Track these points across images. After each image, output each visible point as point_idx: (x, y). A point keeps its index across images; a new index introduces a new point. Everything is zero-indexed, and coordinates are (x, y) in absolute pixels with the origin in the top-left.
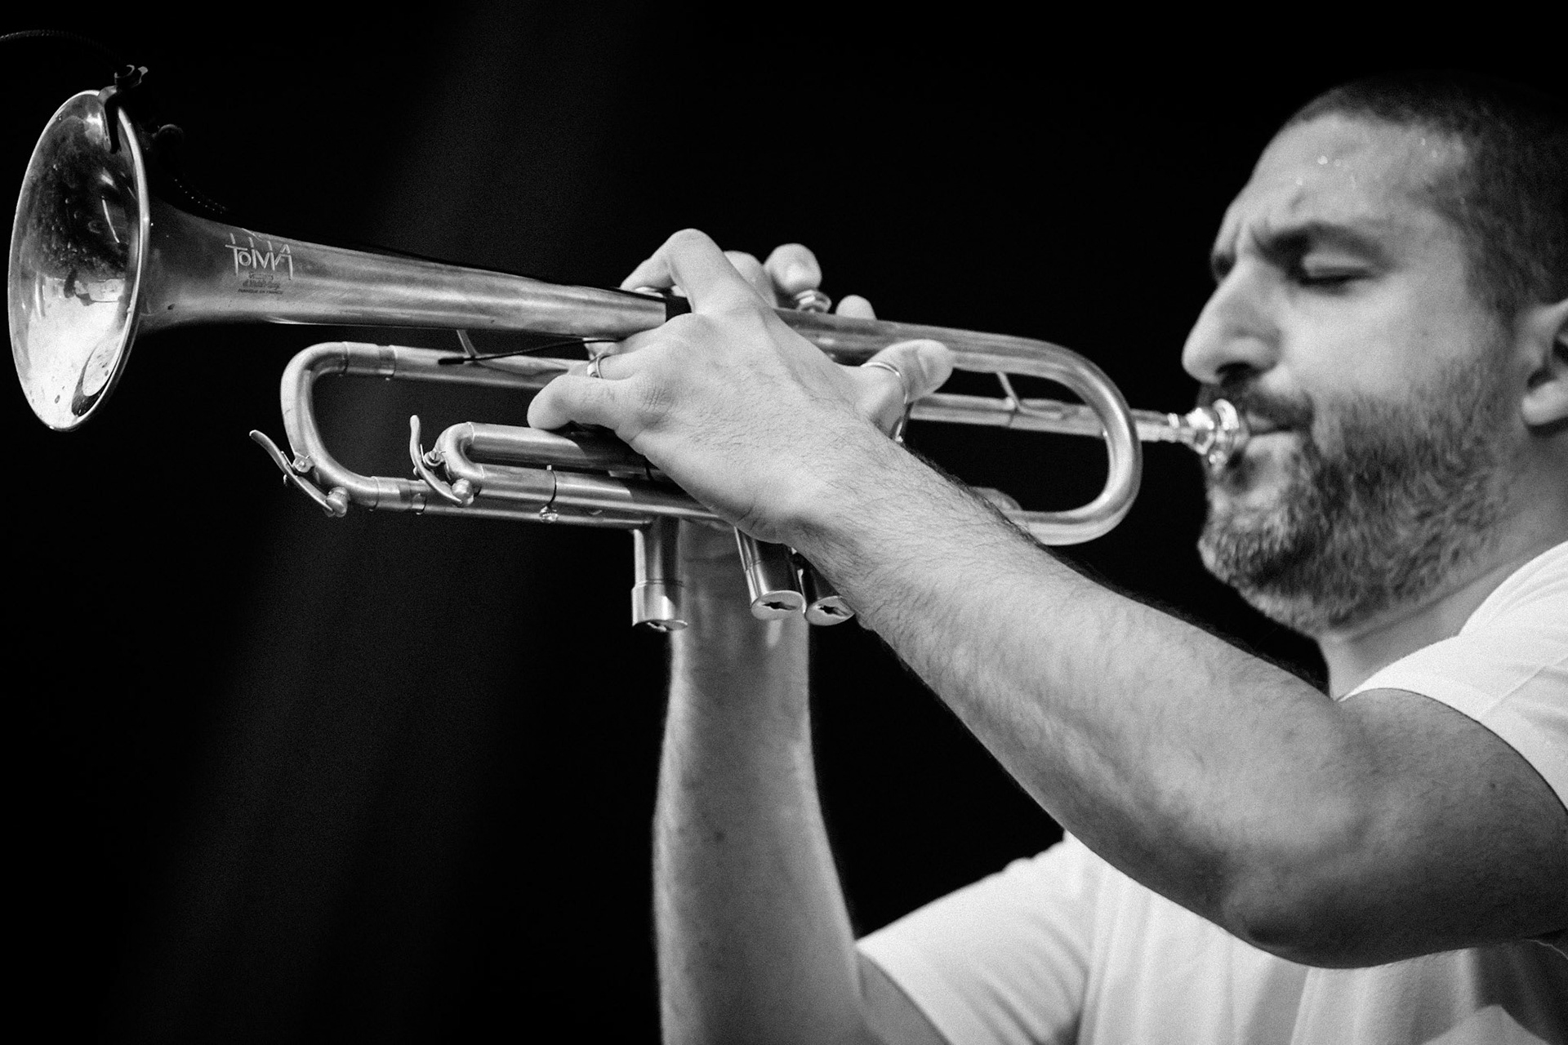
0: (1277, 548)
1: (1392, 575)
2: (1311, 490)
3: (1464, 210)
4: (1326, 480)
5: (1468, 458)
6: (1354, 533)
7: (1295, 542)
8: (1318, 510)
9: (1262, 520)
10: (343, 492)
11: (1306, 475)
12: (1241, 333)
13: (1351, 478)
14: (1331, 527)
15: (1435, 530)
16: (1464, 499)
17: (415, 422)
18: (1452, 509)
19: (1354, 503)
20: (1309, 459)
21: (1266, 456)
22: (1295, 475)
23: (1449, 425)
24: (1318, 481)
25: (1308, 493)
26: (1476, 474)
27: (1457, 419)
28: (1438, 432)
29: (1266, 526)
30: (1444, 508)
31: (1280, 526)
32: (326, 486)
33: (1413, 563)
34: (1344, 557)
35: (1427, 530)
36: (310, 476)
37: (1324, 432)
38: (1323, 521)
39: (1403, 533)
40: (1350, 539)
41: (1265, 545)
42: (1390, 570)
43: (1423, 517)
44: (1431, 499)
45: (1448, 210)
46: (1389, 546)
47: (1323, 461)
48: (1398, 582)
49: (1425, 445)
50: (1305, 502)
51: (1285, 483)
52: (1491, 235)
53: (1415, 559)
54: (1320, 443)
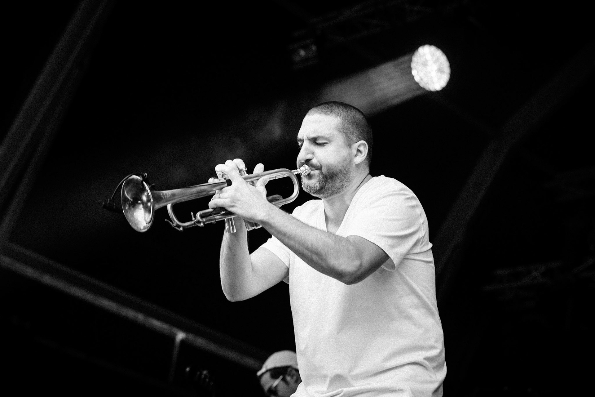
0: (317, 189)
2: (322, 179)
4: (325, 177)
5: (347, 172)
6: (330, 185)
7: (320, 188)
8: (324, 182)
9: (315, 185)
11: (321, 177)
12: (307, 154)
13: (329, 177)
15: (343, 183)
16: (347, 178)
18: (345, 180)
19: (329, 181)
20: (321, 174)
21: (314, 175)
22: (320, 177)
24: (323, 178)
25: (322, 180)
26: (348, 174)
27: (345, 166)
28: (342, 168)
31: (318, 186)
34: (328, 189)
35: (341, 184)
37: (324, 170)
38: (325, 184)
39: (337, 185)
42: (335, 190)
43: (341, 181)
44: (342, 179)
45: (339, 130)
46: (335, 186)
47: (324, 175)
48: (336, 192)
49: (340, 170)
51: (318, 178)
52: (346, 133)
53: (339, 188)
54: (323, 172)
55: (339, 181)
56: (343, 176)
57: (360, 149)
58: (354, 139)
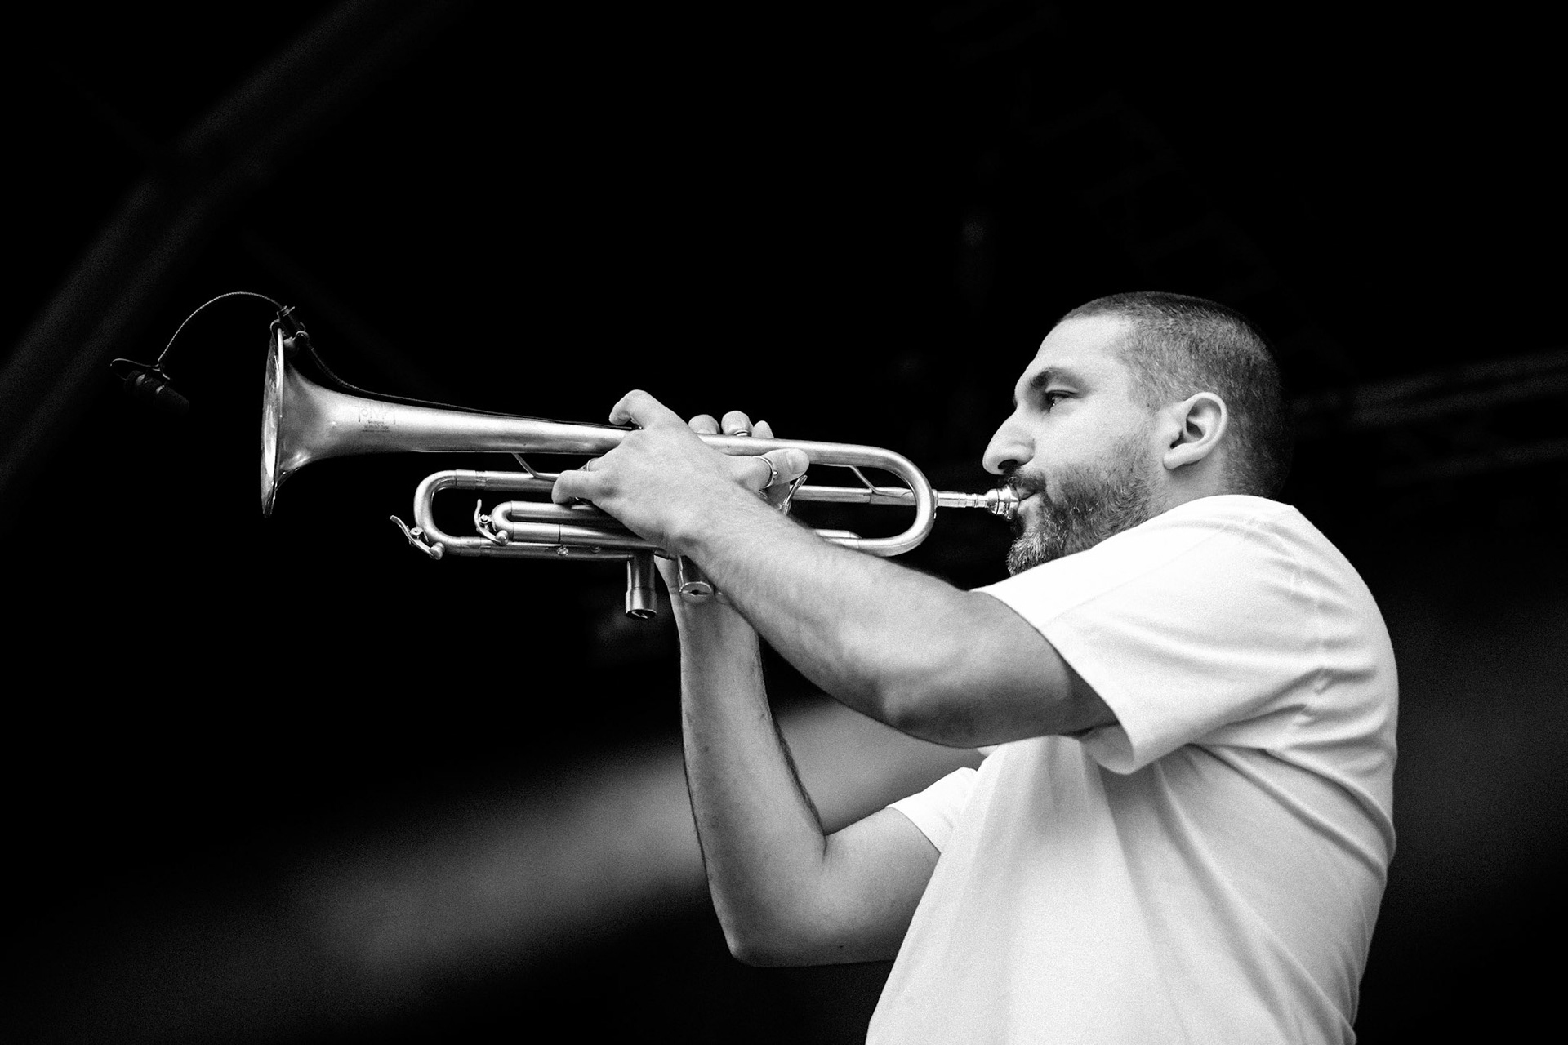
0: (1037, 558)
2: (1051, 523)
3: (1130, 356)
4: (1058, 516)
5: (1133, 493)
6: (1078, 543)
8: (1055, 535)
9: (1028, 543)
10: (440, 545)
11: (1047, 516)
12: (1014, 443)
13: (1071, 511)
14: (1064, 544)
16: (1135, 516)
17: (479, 502)
18: (1129, 521)
19: (1073, 527)
20: (1047, 505)
21: (1027, 509)
22: (1043, 517)
23: (1120, 474)
24: (1054, 518)
25: (1048, 525)
26: (1138, 501)
27: (1125, 471)
28: (1115, 478)
29: (1029, 546)
30: (1125, 522)
31: (1037, 545)
32: (431, 542)
36: (422, 537)
37: (1054, 491)
38: (1058, 540)
40: (1076, 546)
41: (1030, 557)
44: (1116, 518)
45: (1122, 357)
47: (1054, 506)
49: (1108, 487)
50: (1048, 530)
51: (1037, 521)
52: (1145, 367)
54: (1053, 499)
55: (1108, 526)
56: (1120, 508)
57: (1195, 421)
58: (1175, 385)
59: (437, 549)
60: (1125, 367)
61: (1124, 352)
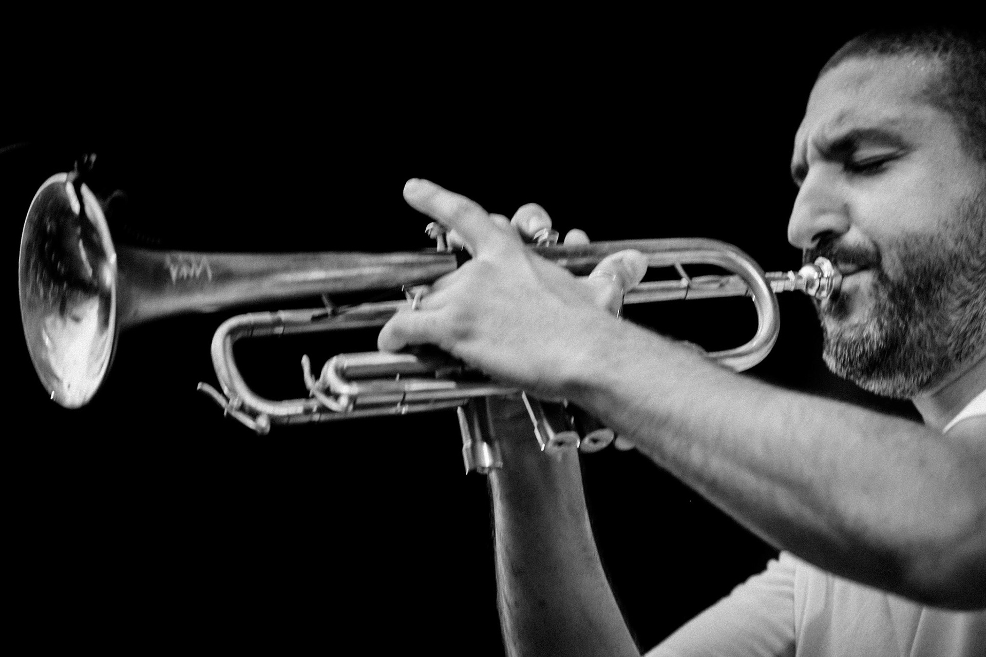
0: (875, 347)
1: (953, 346)
2: (890, 305)
3: (950, 101)
4: (897, 295)
6: (922, 326)
7: (886, 341)
8: (896, 317)
10: (265, 416)
11: (884, 296)
12: (823, 212)
13: (913, 290)
14: (907, 326)
15: (974, 311)
17: (305, 360)
19: (917, 306)
20: (883, 284)
21: (856, 289)
22: (877, 297)
23: (968, 241)
24: (892, 297)
25: (888, 307)
27: (973, 236)
28: (962, 247)
29: (865, 335)
30: (977, 296)
31: (873, 332)
32: (254, 414)
33: (964, 336)
34: (919, 342)
35: (969, 313)
36: (242, 409)
37: (892, 265)
38: (902, 322)
39: (954, 318)
40: (920, 330)
41: (867, 347)
42: (951, 344)
43: (964, 304)
44: (967, 292)
46: (946, 329)
47: (892, 284)
48: (957, 351)
49: (955, 257)
50: (886, 313)
51: (871, 304)
53: (965, 333)
54: (889, 274)
55: (957, 303)
56: (970, 280)
59: (263, 423)
60: (947, 116)
61: (943, 98)
